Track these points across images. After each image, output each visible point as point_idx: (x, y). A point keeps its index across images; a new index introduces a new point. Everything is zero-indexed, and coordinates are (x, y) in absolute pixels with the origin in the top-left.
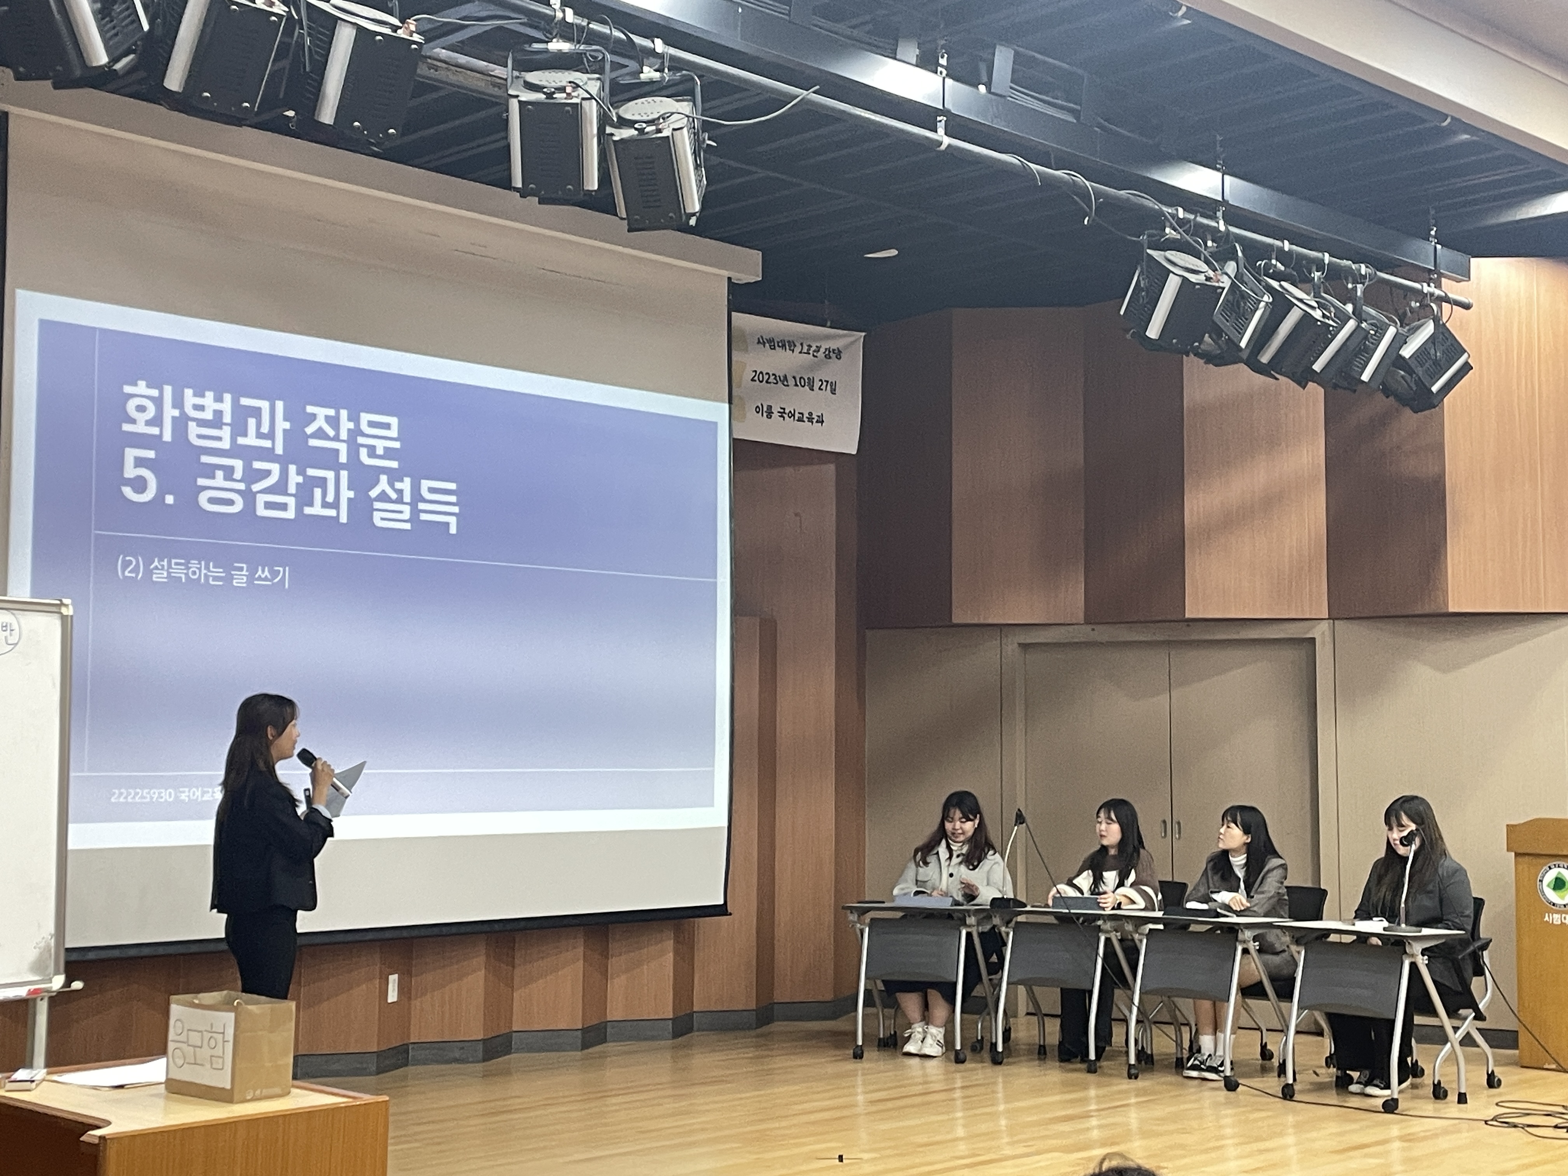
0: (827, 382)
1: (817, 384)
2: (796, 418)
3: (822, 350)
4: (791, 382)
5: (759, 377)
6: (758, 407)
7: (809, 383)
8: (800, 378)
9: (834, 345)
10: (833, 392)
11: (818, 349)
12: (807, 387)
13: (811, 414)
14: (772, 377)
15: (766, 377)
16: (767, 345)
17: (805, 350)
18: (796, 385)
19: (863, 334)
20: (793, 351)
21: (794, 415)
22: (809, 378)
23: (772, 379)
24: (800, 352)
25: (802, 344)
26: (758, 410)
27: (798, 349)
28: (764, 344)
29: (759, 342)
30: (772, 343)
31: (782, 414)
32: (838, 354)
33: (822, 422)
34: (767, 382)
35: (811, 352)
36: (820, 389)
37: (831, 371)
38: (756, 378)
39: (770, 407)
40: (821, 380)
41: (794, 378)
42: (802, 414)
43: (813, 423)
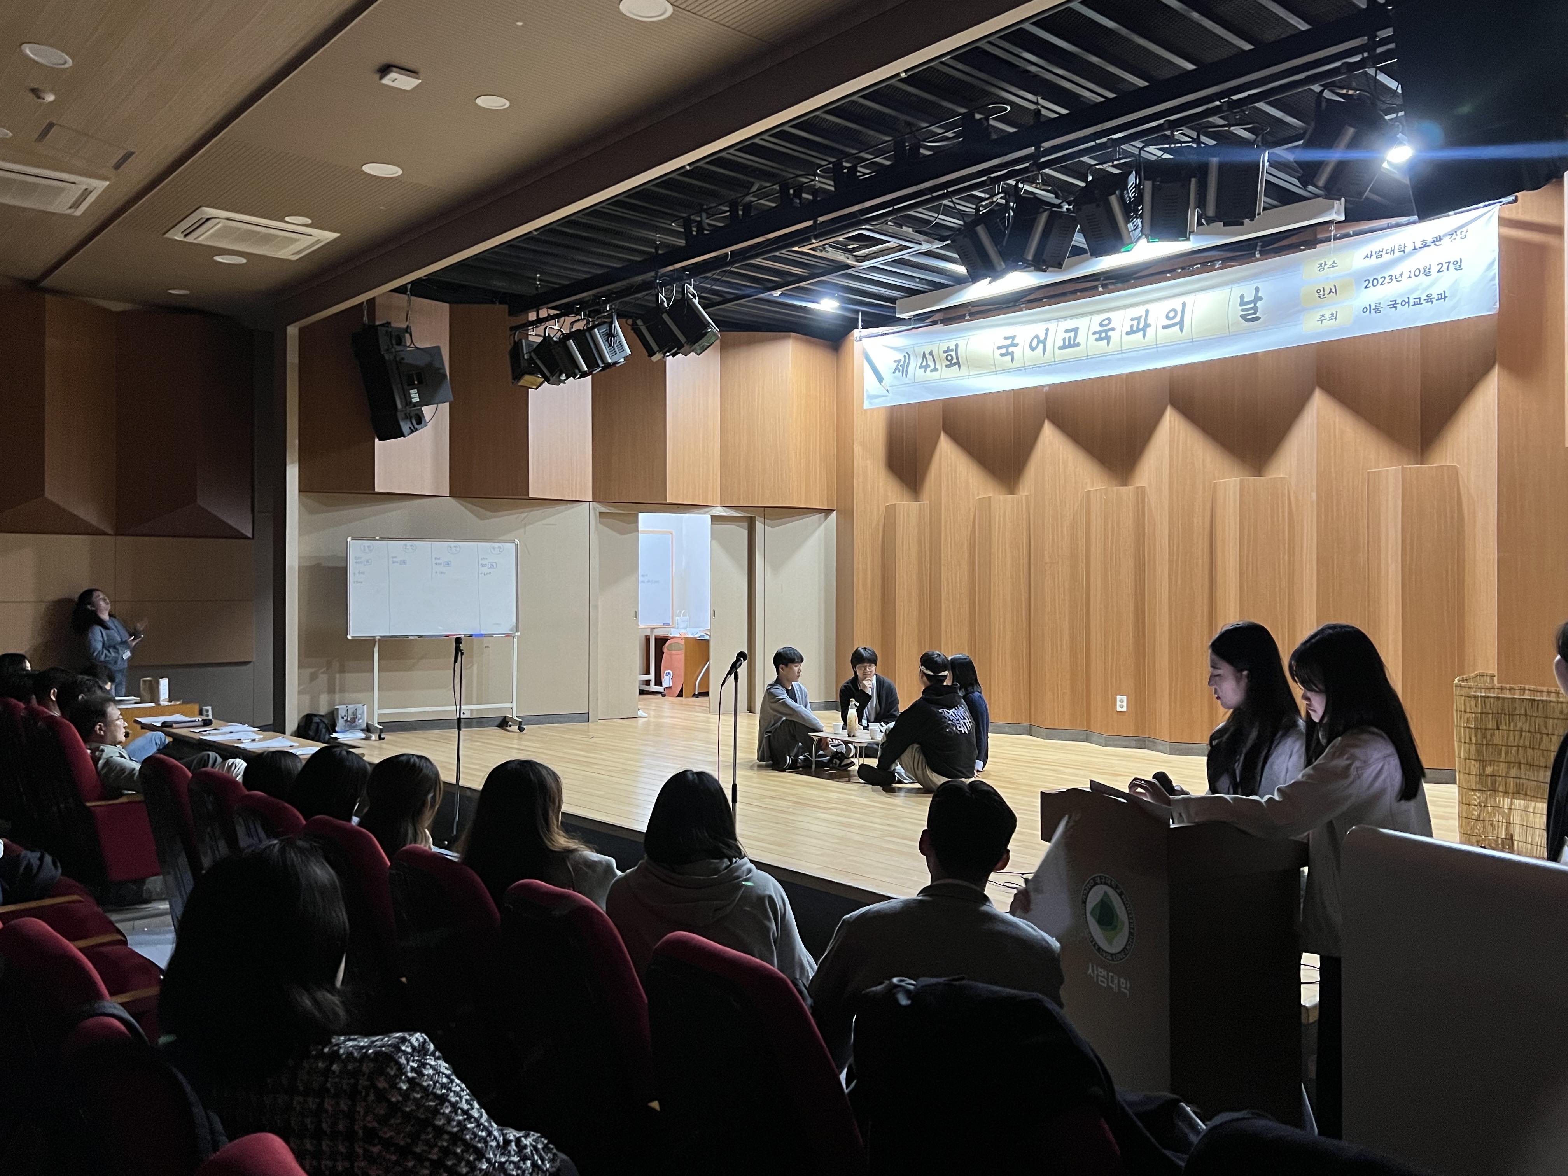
0: (1449, 263)
1: (1435, 269)
2: (1411, 303)
4: (1406, 275)
7: (1425, 271)
8: (1415, 270)
10: (1458, 268)
12: (1422, 276)
13: (1428, 296)
14: (1387, 279)
15: (1380, 281)
17: (1419, 245)
18: (1410, 277)
20: (1404, 251)
21: (1408, 302)
22: (1425, 267)
24: (1415, 249)
25: (1414, 242)
26: (1364, 310)
27: (1410, 247)
28: (1371, 255)
29: (1367, 257)
30: (1380, 253)
31: (1394, 305)
33: (1445, 297)
34: (1382, 284)
35: (1427, 244)
36: (1439, 271)
37: (1455, 251)
38: (1371, 284)
39: (1378, 304)
41: (1410, 271)
42: (1420, 298)
43: (1432, 302)
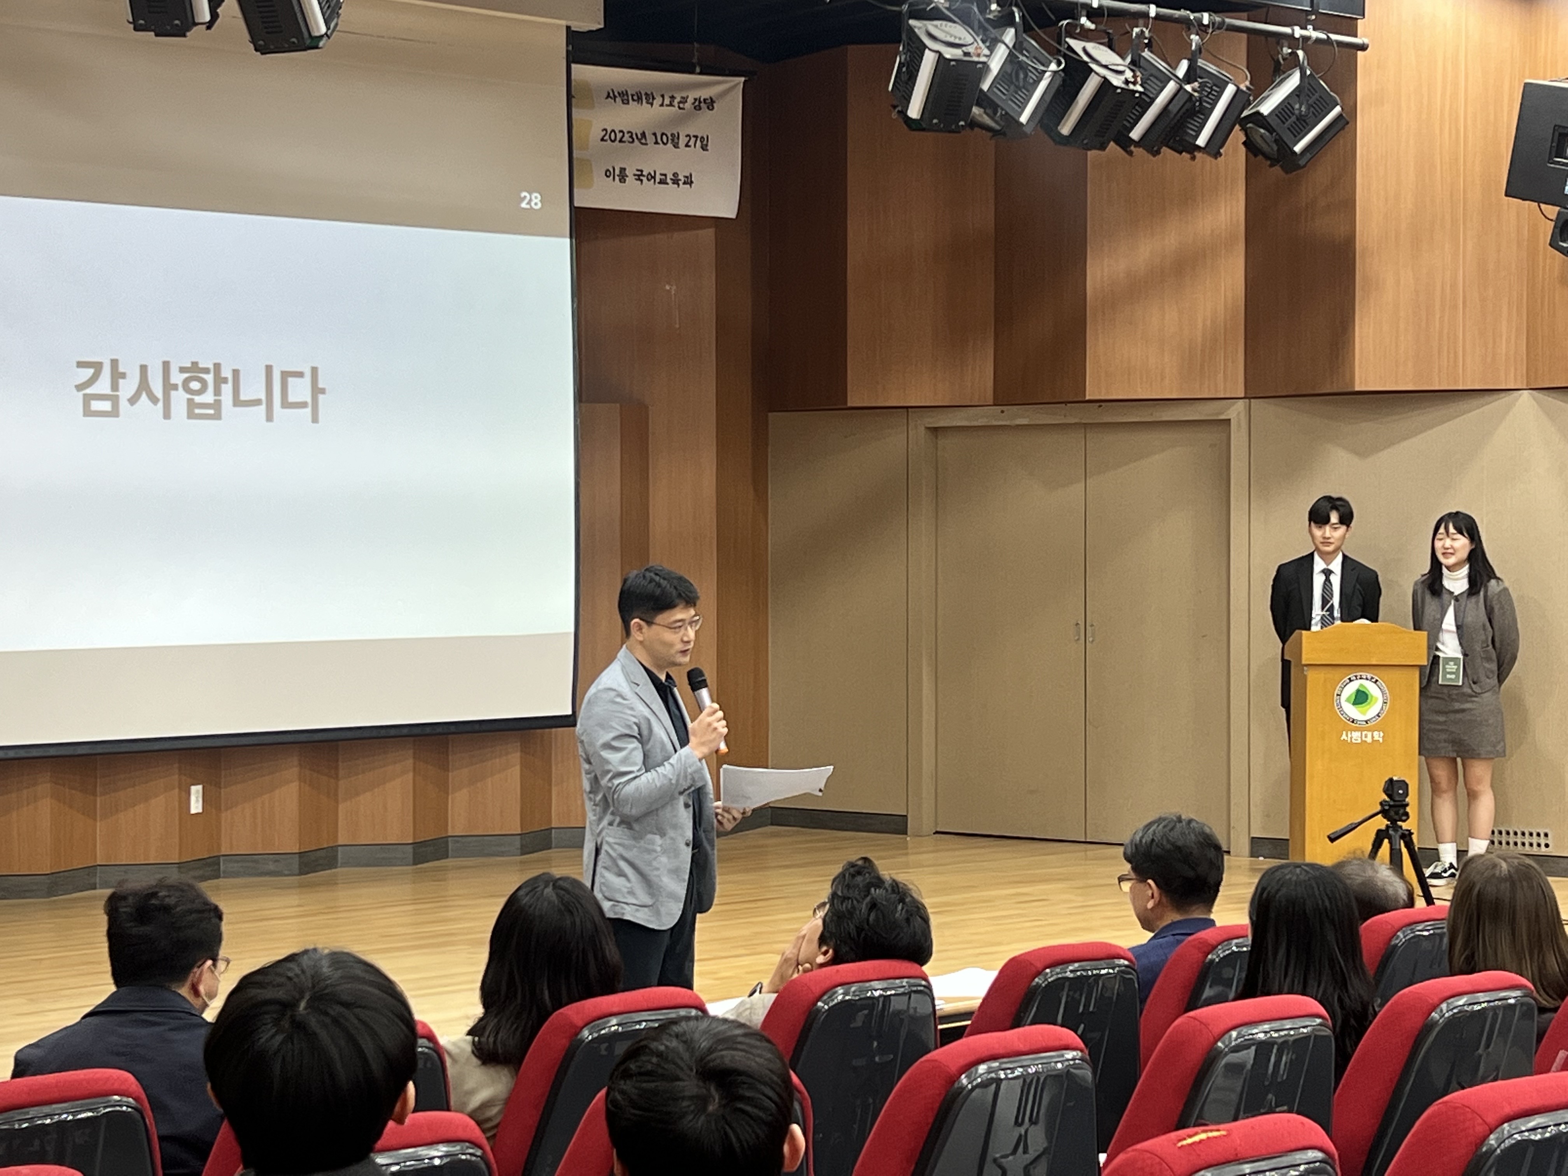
0: (696, 137)
1: (683, 141)
2: (658, 180)
3: (690, 100)
4: (650, 139)
5: (609, 136)
6: (608, 170)
7: (673, 140)
8: (663, 134)
9: (704, 94)
10: (704, 148)
11: (684, 100)
12: (670, 145)
13: (675, 175)
14: (627, 136)
15: (619, 136)
16: (618, 99)
17: (667, 101)
18: (656, 143)
19: (743, 79)
20: (652, 104)
21: (654, 178)
22: (672, 135)
23: (627, 137)
24: (662, 105)
25: (663, 96)
26: (607, 174)
27: (658, 101)
28: (615, 97)
29: (608, 96)
30: (623, 96)
31: (639, 177)
32: (710, 103)
33: (691, 183)
34: (621, 141)
35: (676, 103)
36: (687, 146)
37: (701, 124)
38: (607, 137)
39: (623, 170)
40: (687, 136)
41: (655, 134)
42: (665, 175)
43: (678, 185)
